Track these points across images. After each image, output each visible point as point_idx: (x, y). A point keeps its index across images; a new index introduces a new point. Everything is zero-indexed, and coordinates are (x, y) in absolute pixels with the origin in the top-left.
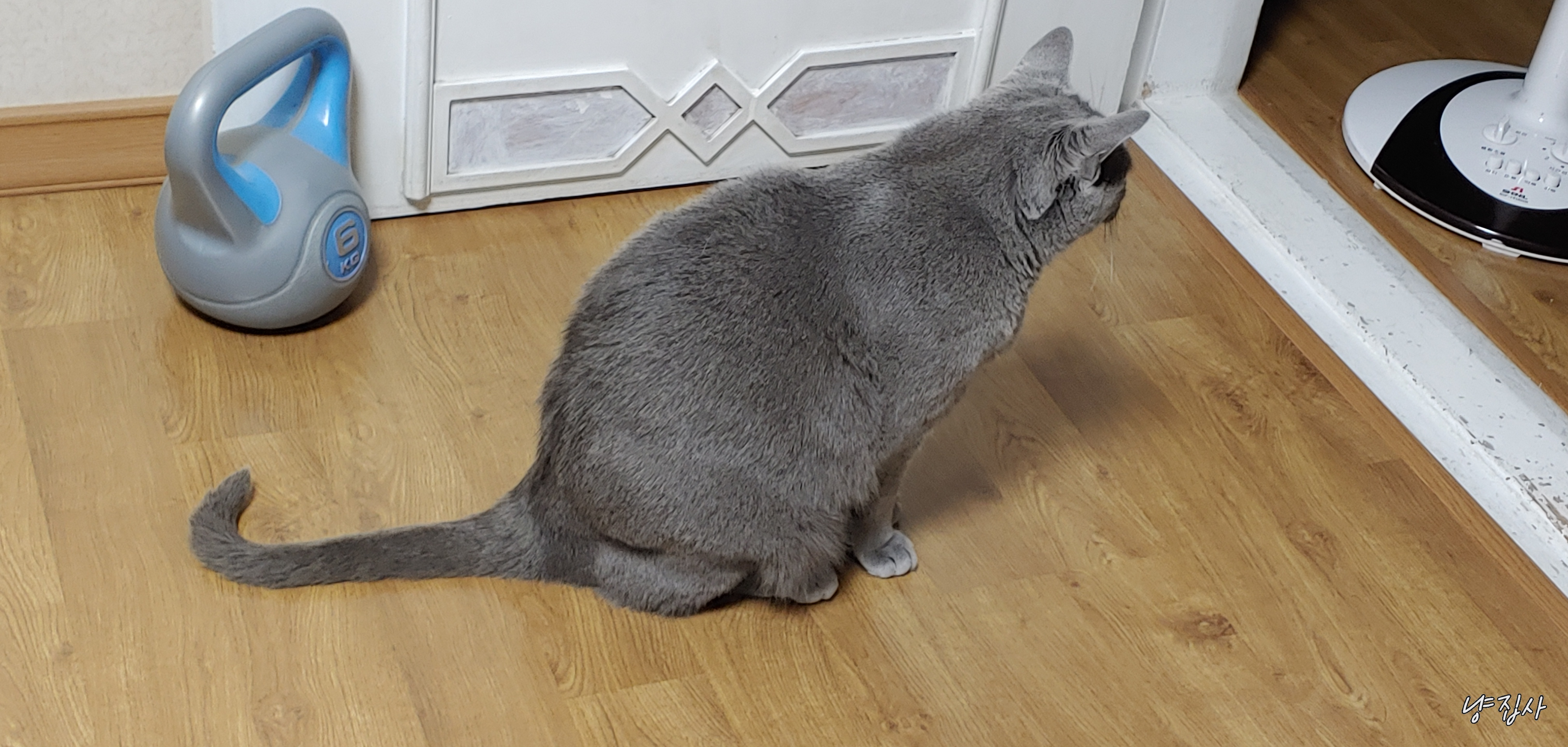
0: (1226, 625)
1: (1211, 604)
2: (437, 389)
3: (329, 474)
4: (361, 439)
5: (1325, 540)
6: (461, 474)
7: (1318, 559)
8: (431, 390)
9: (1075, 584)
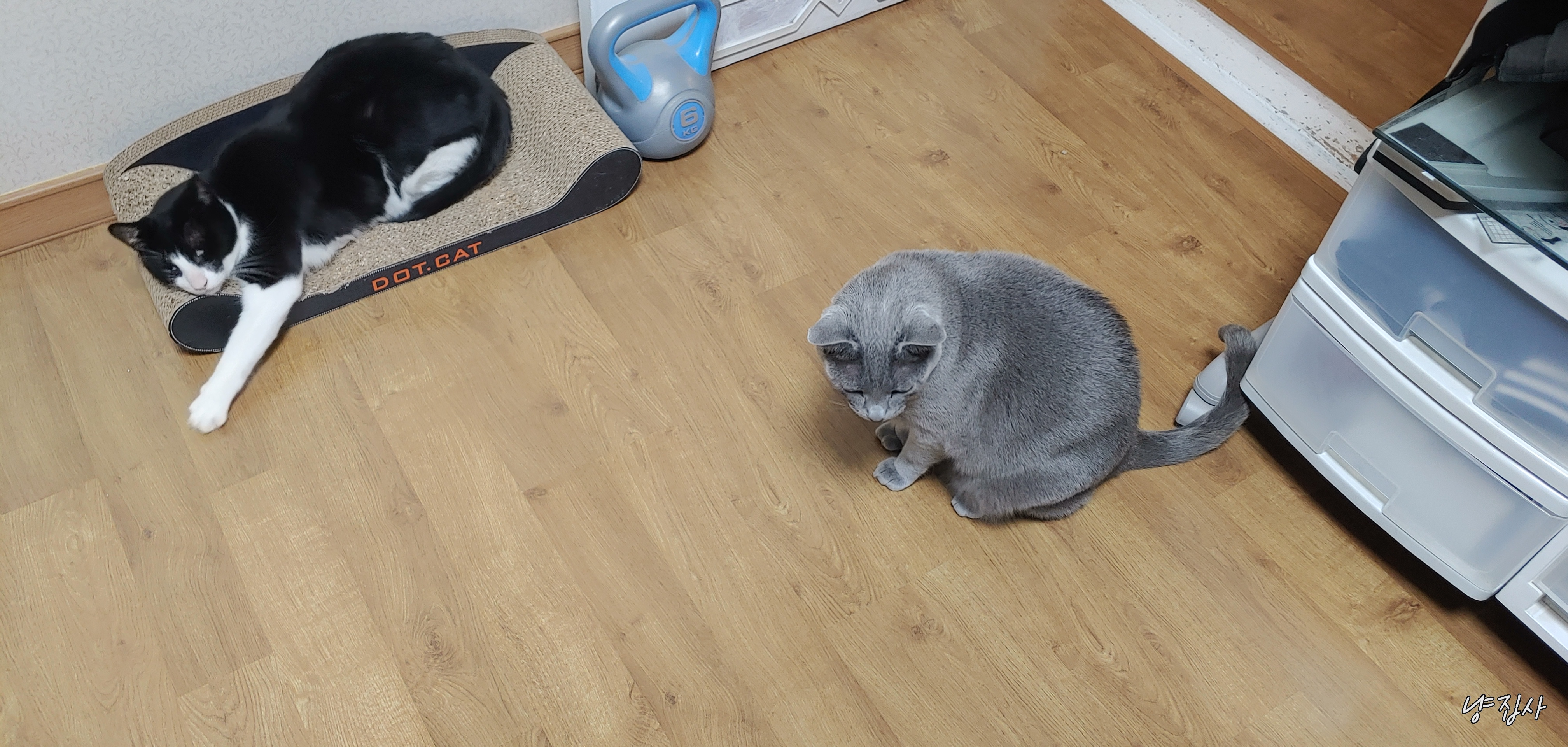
0: (1196, 241)
1: (1184, 230)
2: (749, 184)
3: (717, 246)
4: (724, 222)
5: (1225, 183)
6: (783, 232)
7: (1225, 194)
8: (747, 185)
9: (1116, 233)
